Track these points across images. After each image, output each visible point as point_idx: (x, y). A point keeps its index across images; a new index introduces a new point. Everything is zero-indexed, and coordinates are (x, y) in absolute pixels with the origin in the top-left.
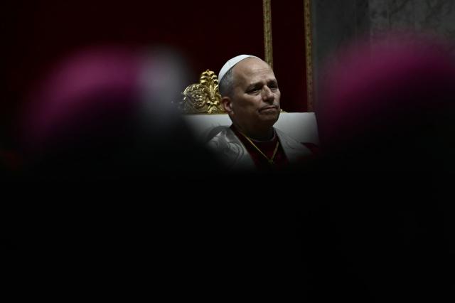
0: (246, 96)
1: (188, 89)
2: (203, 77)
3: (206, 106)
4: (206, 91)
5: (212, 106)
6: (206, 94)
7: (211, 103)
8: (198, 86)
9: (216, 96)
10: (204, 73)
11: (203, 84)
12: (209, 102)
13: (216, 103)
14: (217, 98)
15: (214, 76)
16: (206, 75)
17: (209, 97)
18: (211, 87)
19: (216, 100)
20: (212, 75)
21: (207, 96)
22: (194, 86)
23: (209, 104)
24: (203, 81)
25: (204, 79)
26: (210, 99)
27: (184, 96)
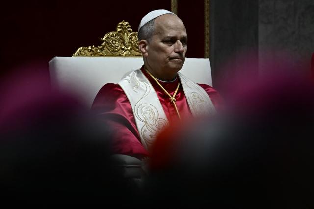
0: (162, 44)
1: (106, 36)
2: (119, 27)
3: (121, 50)
4: (121, 38)
5: (125, 50)
6: (121, 41)
7: (125, 48)
8: (115, 33)
9: (129, 42)
10: (120, 23)
11: (119, 32)
12: (123, 47)
13: (129, 48)
14: (130, 44)
15: (128, 26)
16: (122, 25)
17: (123, 43)
18: (125, 34)
19: (129, 45)
20: (127, 25)
21: (122, 42)
22: (111, 33)
23: (123, 49)
24: (119, 30)
25: (120, 28)
26: (124, 45)
27: (103, 41)
